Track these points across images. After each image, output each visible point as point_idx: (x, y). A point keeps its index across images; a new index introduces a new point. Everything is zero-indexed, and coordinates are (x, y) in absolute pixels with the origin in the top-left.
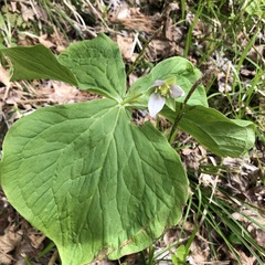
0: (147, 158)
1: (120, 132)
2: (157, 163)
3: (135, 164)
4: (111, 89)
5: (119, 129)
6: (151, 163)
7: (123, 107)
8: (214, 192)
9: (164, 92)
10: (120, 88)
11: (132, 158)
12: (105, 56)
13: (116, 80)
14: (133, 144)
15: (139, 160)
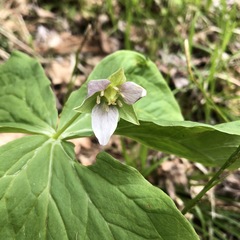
0: (117, 217)
1: (61, 186)
2: (137, 221)
3: (99, 233)
4: (34, 118)
5: (57, 182)
6: (126, 223)
7: (59, 142)
8: (213, 203)
9: (112, 98)
10: (47, 114)
11: (92, 226)
12: (22, 78)
13: (40, 104)
14: (87, 199)
15: (104, 226)
